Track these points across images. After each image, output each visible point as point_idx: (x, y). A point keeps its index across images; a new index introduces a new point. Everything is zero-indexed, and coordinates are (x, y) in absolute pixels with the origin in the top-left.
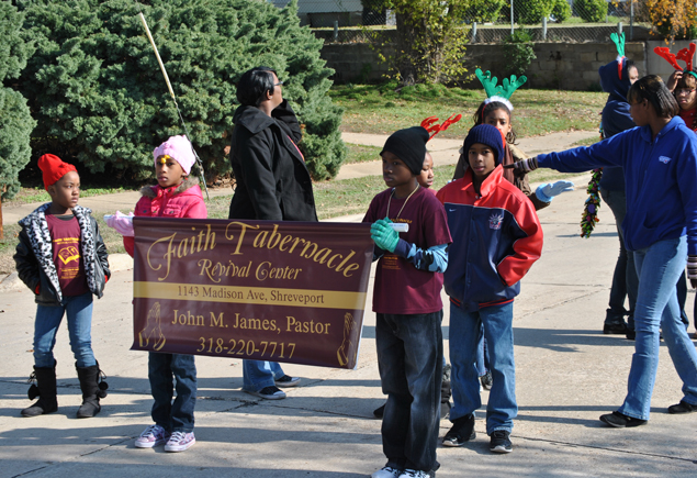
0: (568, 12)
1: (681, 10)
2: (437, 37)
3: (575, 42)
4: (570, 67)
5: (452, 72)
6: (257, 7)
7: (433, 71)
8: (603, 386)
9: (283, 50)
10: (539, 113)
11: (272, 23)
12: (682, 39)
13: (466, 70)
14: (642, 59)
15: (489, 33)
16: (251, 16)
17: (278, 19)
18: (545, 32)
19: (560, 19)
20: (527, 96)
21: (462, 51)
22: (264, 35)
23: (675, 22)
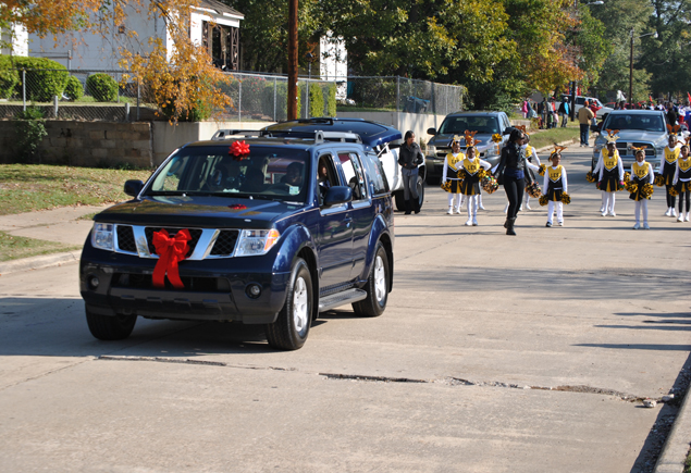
0: (80, 92)
1: (184, 93)
3: (84, 120)
4: (80, 144)
8: (74, 454)
10: (48, 187)
12: (185, 120)
14: (148, 138)
15: (2, 110)
18: (57, 110)
19: (73, 97)
20: (37, 171)
23: (178, 103)
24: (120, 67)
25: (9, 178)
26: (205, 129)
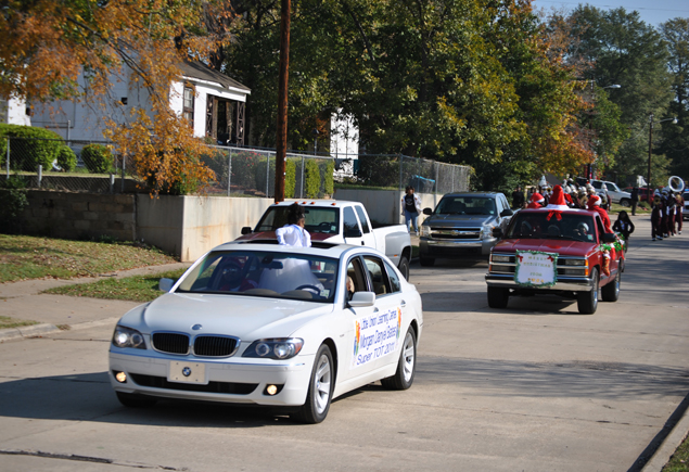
0: (73, 162)
1: (167, 165)
3: (68, 191)
4: (62, 215)
10: (21, 259)
12: (167, 194)
14: (131, 211)
18: (40, 179)
19: (66, 168)
20: (14, 243)
23: (160, 176)
24: (104, 138)
26: (190, 203)
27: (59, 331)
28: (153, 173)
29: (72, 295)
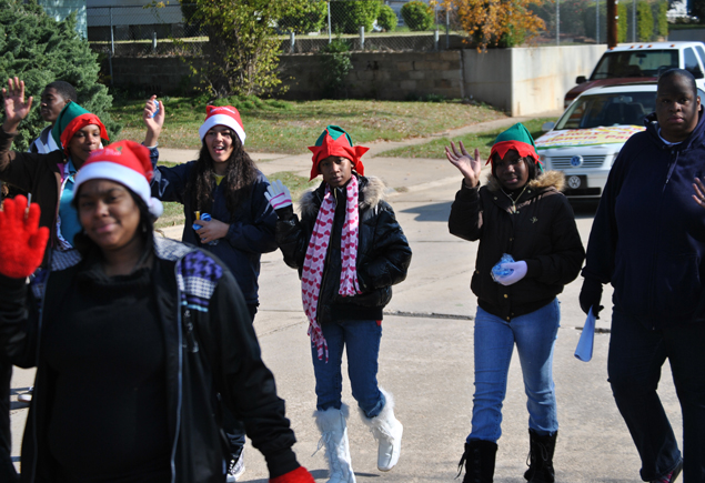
0: (394, 22)
2: (249, 49)
3: (392, 51)
4: (387, 76)
5: (266, 83)
6: (28, 22)
7: (246, 84)
9: (51, 66)
10: (350, 124)
11: (45, 38)
12: (495, 47)
13: (280, 81)
14: (458, 68)
15: (308, 44)
16: (20, 31)
17: (53, 33)
18: (363, 41)
19: (387, 28)
20: (341, 108)
21: (275, 62)
22: (31, 50)
23: (487, 29)
25: (310, 115)
26: (519, 56)
27: (397, 194)
28: (479, 26)
29: (406, 156)
